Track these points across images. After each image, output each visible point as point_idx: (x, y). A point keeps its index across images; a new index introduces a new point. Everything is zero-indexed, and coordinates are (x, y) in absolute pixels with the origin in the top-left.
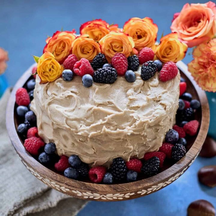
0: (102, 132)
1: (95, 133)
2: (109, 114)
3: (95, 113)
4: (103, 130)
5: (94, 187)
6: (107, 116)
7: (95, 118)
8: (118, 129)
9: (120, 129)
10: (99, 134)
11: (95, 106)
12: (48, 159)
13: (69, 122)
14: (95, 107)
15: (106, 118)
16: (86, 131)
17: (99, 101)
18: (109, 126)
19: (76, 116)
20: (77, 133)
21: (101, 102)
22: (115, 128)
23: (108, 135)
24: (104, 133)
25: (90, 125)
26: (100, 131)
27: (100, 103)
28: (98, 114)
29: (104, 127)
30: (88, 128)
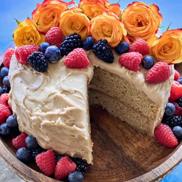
0: (55, 124)
1: (49, 122)
2: (70, 106)
3: (57, 100)
4: (57, 121)
5: (39, 178)
6: (66, 107)
7: (54, 105)
8: (74, 126)
9: (77, 126)
10: (52, 125)
11: (60, 91)
12: (8, 132)
13: (27, 102)
14: (59, 93)
15: (65, 108)
16: (40, 117)
17: (65, 87)
18: (65, 119)
19: (35, 97)
20: (31, 116)
21: (68, 89)
22: (72, 124)
23: (63, 129)
24: (57, 125)
25: (46, 112)
26: (54, 122)
27: (65, 89)
28: (59, 102)
29: (59, 118)
30: (44, 114)
